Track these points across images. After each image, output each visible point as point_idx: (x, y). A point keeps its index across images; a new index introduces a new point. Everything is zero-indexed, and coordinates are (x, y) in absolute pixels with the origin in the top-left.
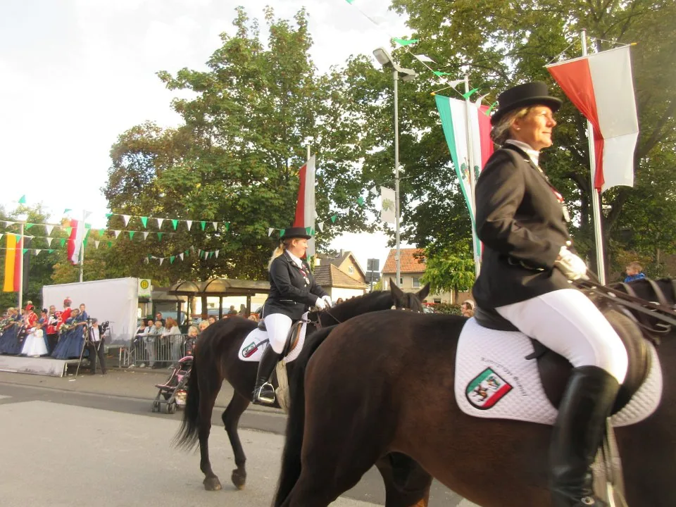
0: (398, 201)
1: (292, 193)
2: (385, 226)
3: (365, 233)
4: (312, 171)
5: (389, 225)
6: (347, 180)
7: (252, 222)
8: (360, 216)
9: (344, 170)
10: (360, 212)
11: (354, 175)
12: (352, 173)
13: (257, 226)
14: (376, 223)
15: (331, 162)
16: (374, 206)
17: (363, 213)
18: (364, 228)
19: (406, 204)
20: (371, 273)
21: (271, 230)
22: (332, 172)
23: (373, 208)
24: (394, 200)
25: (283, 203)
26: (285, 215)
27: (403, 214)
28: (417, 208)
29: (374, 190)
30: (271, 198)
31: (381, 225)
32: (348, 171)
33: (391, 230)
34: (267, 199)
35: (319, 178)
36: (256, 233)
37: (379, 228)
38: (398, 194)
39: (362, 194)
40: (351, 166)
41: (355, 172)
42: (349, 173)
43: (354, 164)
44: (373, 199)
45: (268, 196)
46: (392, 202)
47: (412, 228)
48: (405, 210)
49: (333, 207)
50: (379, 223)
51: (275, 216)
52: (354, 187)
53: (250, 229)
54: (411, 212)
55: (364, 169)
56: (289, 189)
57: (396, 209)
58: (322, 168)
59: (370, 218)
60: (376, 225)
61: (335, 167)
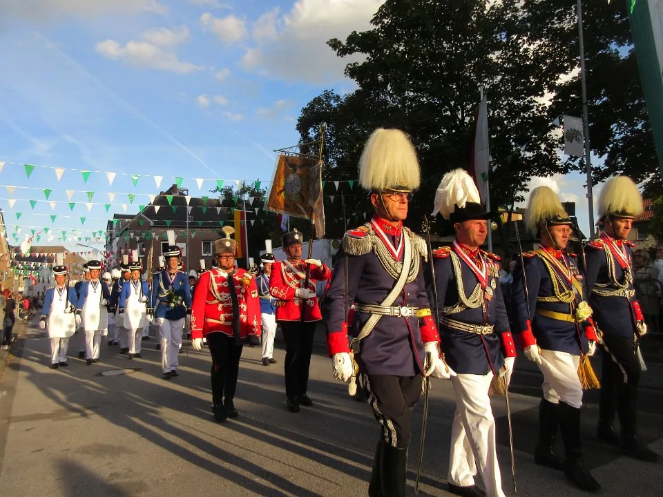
2: (581, 164)
3: (557, 175)
6: (530, 118)
8: (550, 157)
10: (550, 152)
11: (540, 112)
12: (537, 110)
14: (571, 162)
17: (553, 152)
18: (557, 169)
27: (609, 150)
31: (576, 163)
32: (532, 108)
37: (574, 167)
40: (534, 101)
41: (540, 109)
42: (534, 110)
50: (574, 161)
52: (541, 125)
59: (562, 156)
60: (570, 164)
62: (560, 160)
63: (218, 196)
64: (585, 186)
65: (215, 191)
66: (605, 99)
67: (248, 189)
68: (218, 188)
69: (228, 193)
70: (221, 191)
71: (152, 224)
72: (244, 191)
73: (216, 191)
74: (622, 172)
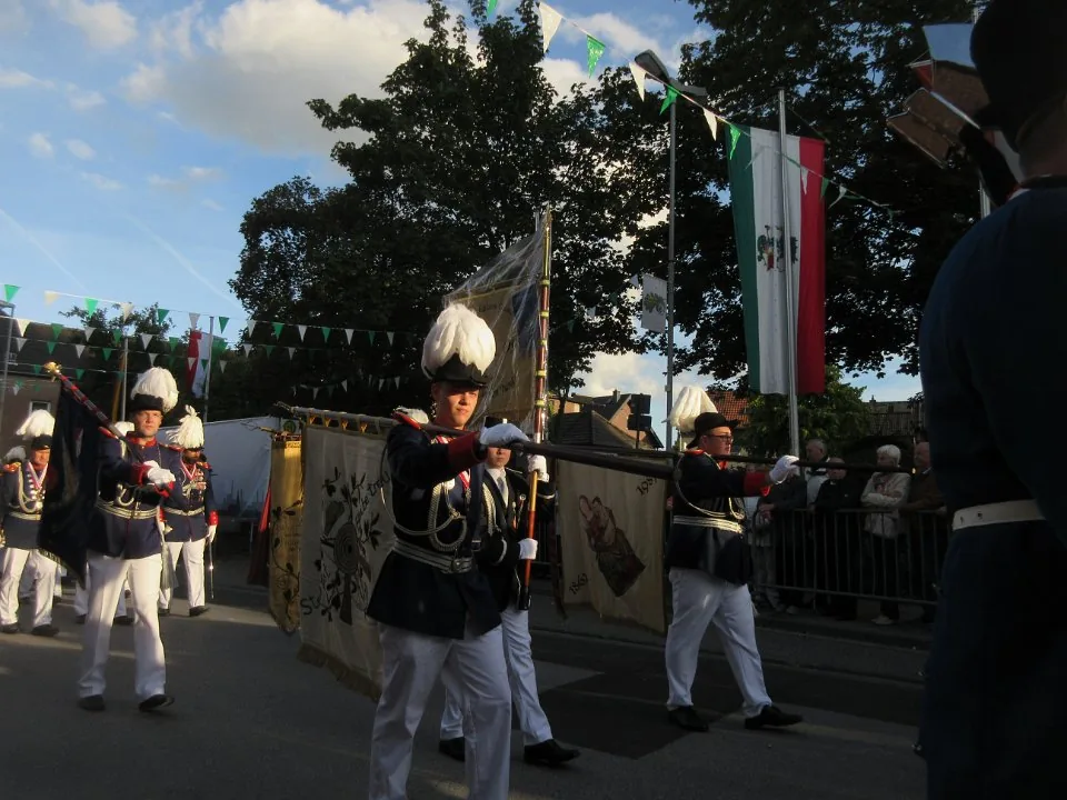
2: (662, 341)
3: (631, 354)
6: (601, 269)
8: (623, 327)
9: (597, 254)
10: (623, 321)
11: (614, 262)
12: (611, 258)
14: (649, 338)
17: (627, 321)
18: (627, 345)
22: (579, 255)
24: (664, 296)
27: (699, 326)
28: (717, 314)
31: (656, 340)
32: (604, 254)
37: (653, 346)
38: (672, 287)
40: (608, 246)
41: (615, 257)
42: (607, 257)
43: (612, 243)
48: (699, 319)
50: (653, 337)
52: (614, 281)
54: (709, 321)
55: (630, 250)
59: (639, 331)
62: (635, 332)
63: (76, 323)
64: (665, 373)
65: (69, 314)
66: (698, 256)
67: (136, 317)
68: (76, 311)
69: (96, 321)
70: (82, 316)
72: (125, 321)
73: (72, 314)
74: (712, 359)
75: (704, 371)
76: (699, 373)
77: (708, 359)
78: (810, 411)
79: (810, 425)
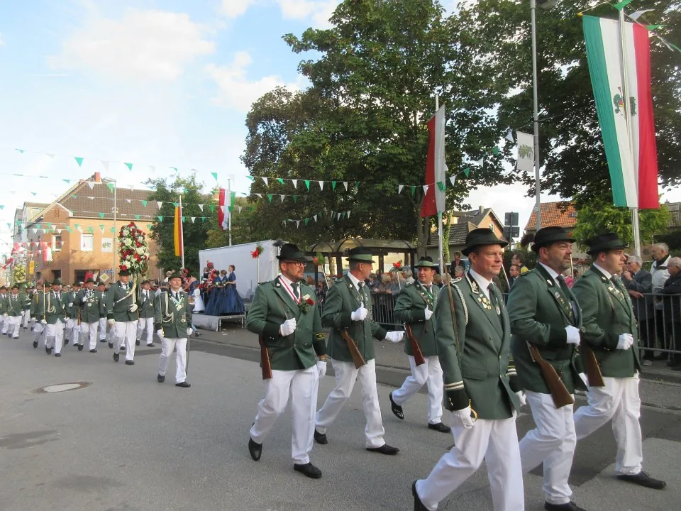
0: (537, 146)
1: (421, 147)
2: (525, 175)
4: (442, 122)
5: (529, 174)
6: (480, 129)
7: (381, 181)
8: (495, 167)
9: (476, 119)
10: (496, 162)
11: (488, 123)
12: (486, 121)
13: (386, 183)
14: (514, 173)
15: (462, 111)
16: (511, 154)
17: (499, 163)
18: (501, 179)
19: (549, 150)
20: (509, 228)
21: (401, 187)
22: (463, 121)
23: (510, 157)
24: (532, 146)
25: (411, 158)
26: (414, 171)
27: (547, 162)
28: (561, 153)
29: (510, 137)
30: (400, 154)
31: (520, 175)
32: (481, 118)
33: (532, 179)
34: (395, 155)
35: (449, 130)
36: (385, 191)
37: (518, 179)
38: (537, 138)
39: (498, 143)
40: (485, 113)
41: (489, 120)
42: (483, 121)
43: (487, 111)
44: (511, 148)
45: (396, 152)
46: (530, 148)
47: (556, 176)
48: (547, 157)
49: (466, 159)
50: (517, 173)
51: (404, 173)
52: (489, 136)
53: (379, 187)
54: (556, 158)
55: (499, 114)
56: (418, 143)
57: (535, 157)
58: (453, 118)
59: (507, 168)
60: (513, 175)
61: (467, 116)
62: (504, 170)
63: (150, 188)
67: (184, 182)
68: (150, 180)
69: (161, 187)
70: (154, 183)
71: (71, 214)
72: (178, 185)
74: (559, 184)
75: (553, 192)
76: (549, 194)
77: (556, 184)
78: (622, 213)
79: (622, 221)
